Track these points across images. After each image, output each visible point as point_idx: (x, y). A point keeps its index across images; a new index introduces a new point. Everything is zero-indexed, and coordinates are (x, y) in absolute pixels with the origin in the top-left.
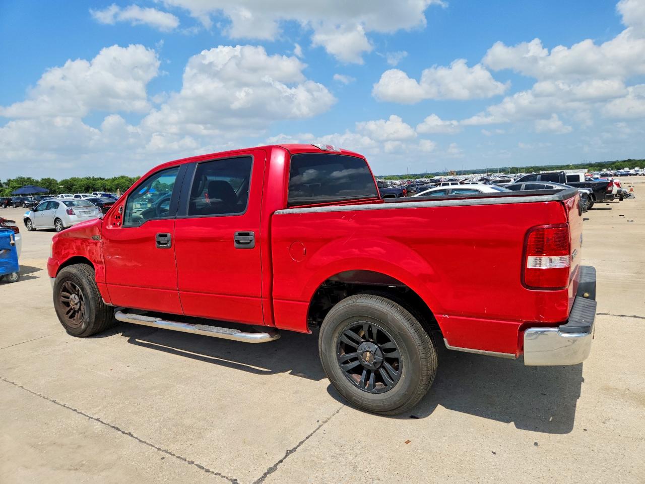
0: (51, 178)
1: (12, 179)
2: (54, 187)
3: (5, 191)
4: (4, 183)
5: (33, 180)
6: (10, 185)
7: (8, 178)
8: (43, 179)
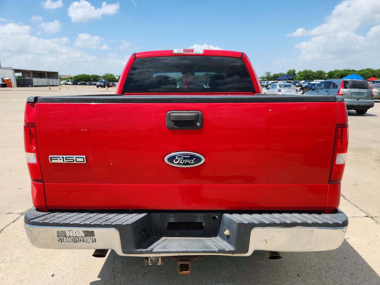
0: (322, 70)
1: (301, 71)
2: (322, 76)
3: (297, 77)
4: (297, 73)
5: (312, 71)
6: (300, 74)
7: (299, 71)
8: (317, 71)
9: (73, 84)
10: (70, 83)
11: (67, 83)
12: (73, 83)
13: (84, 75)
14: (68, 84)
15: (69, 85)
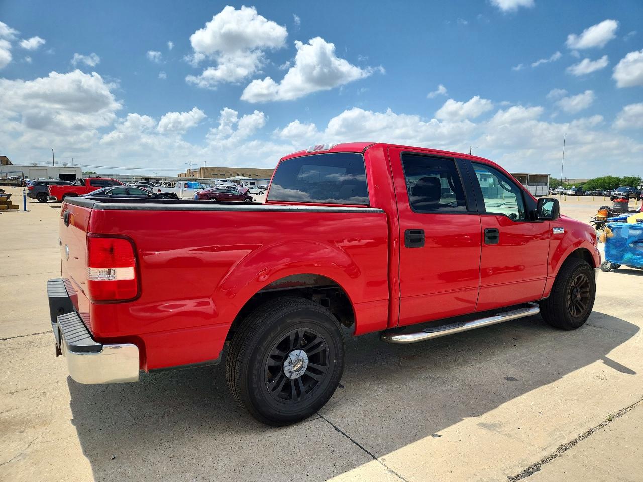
9: (576, 195)
10: (570, 192)
11: (564, 192)
12: (576, 193)
13: (610, 178)
14: (565, 194)
15: (568, 195)
